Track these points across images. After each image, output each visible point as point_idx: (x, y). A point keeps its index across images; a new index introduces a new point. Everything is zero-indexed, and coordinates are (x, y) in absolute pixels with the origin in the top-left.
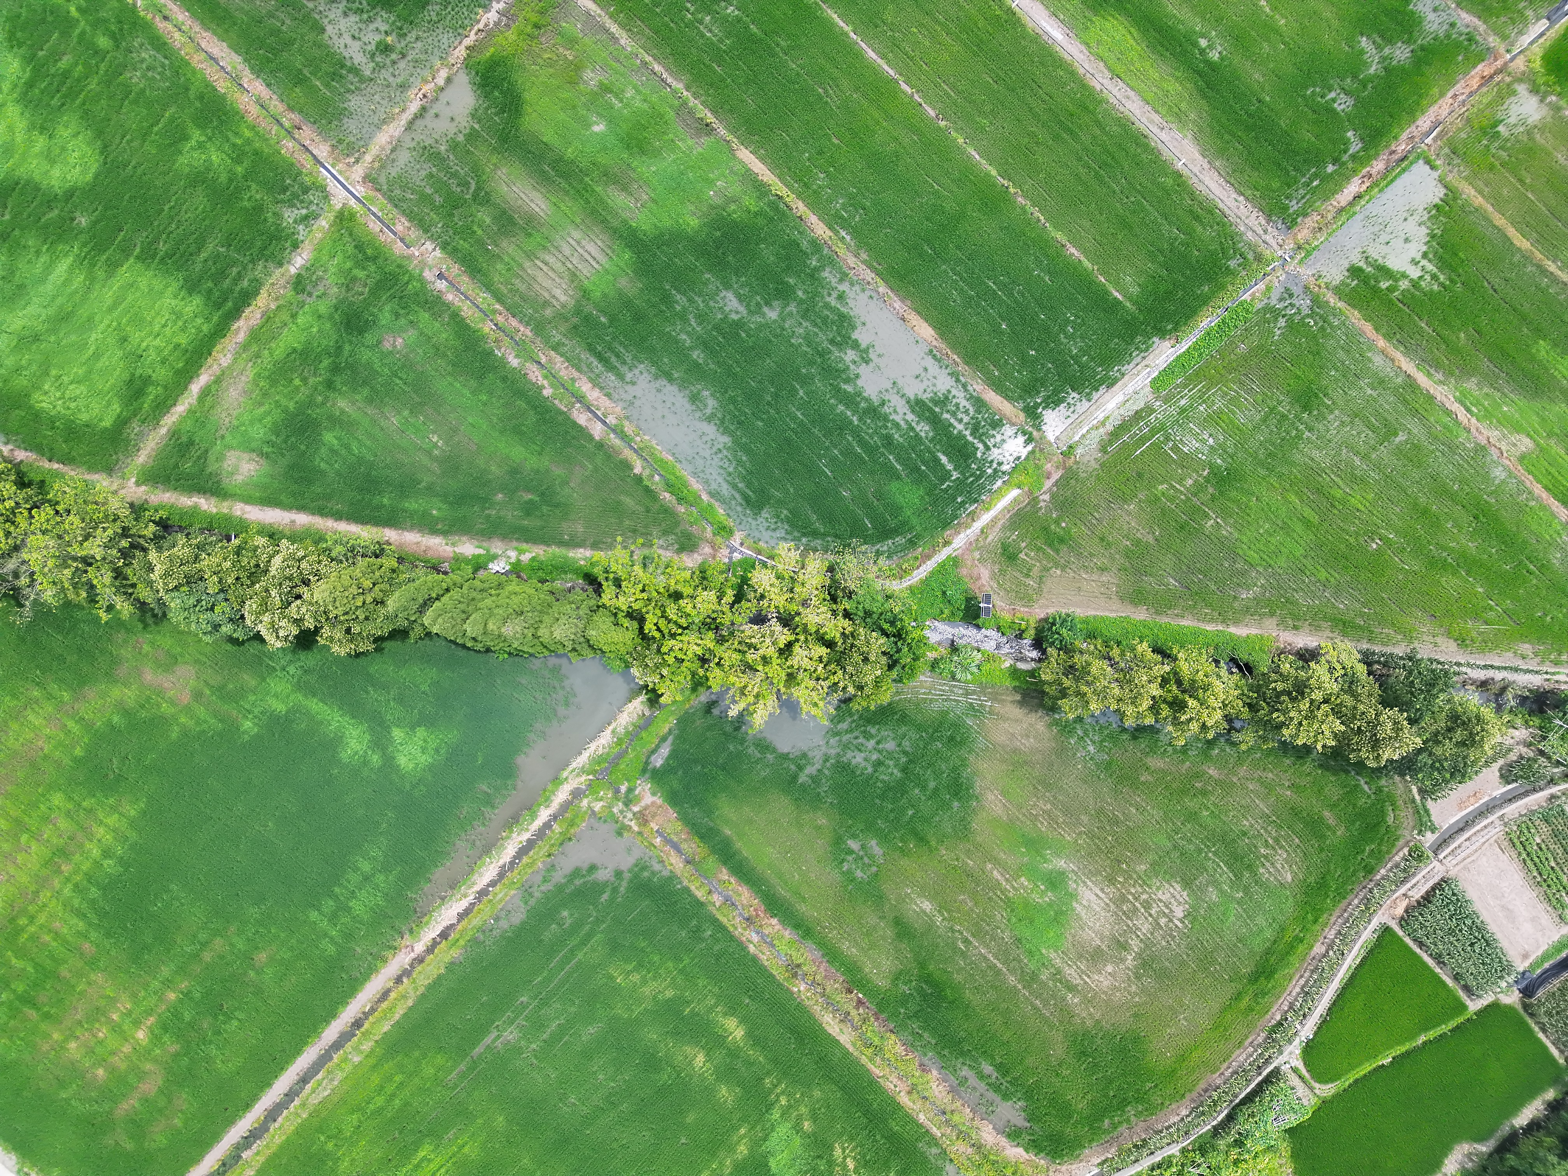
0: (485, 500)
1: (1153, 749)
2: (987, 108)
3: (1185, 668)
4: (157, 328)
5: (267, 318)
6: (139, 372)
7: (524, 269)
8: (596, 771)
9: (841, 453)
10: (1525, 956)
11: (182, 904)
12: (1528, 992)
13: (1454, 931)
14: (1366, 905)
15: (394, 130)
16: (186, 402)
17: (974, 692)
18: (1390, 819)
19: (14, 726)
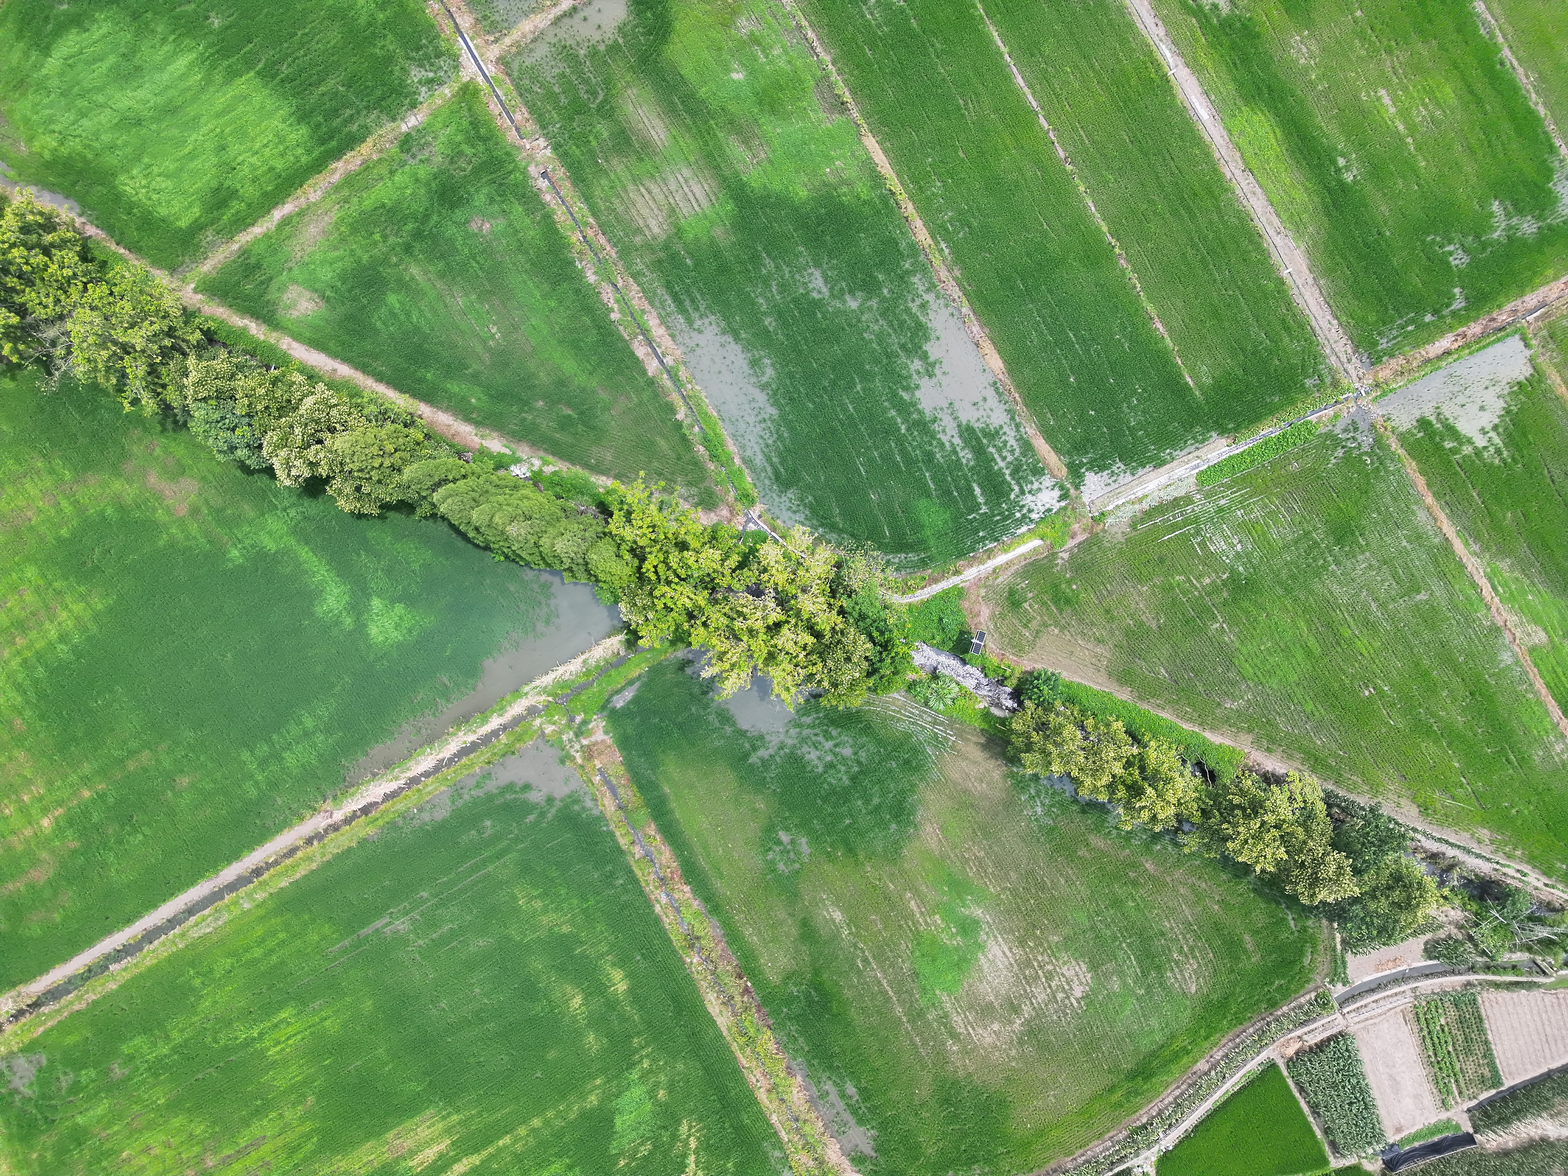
0: (526, 403)
1: (1098, 828)
2: (1116, 165)
3: (1152, 756)
4: (258, 145)
5: (367, 167)
6: (228, 183)
7: (626, 191)
8: (557, 695)
9: (881, 456)
10: (1399, 1130)
11: (122, 708)
12: (1391, 1164)
13: (1337, 1085)
14: (1259, 1036)
15: (541, 21)
16: (265, 225)
17: (942, 724)
18: (1306, 961)
19: (10, 490)
